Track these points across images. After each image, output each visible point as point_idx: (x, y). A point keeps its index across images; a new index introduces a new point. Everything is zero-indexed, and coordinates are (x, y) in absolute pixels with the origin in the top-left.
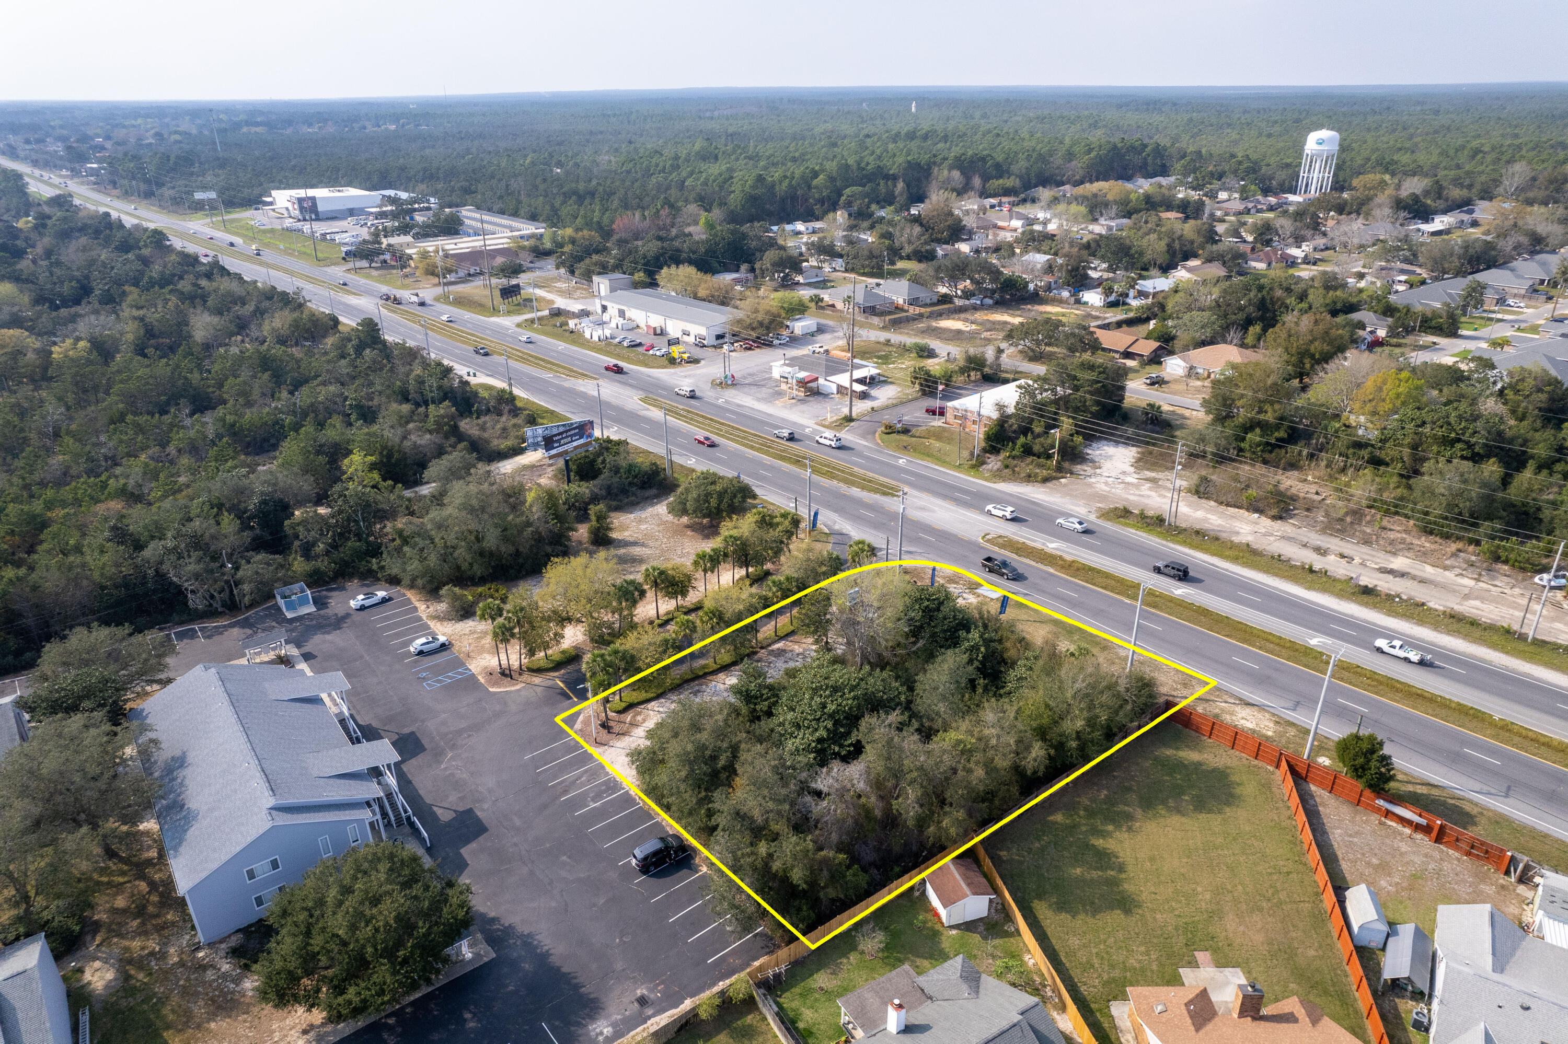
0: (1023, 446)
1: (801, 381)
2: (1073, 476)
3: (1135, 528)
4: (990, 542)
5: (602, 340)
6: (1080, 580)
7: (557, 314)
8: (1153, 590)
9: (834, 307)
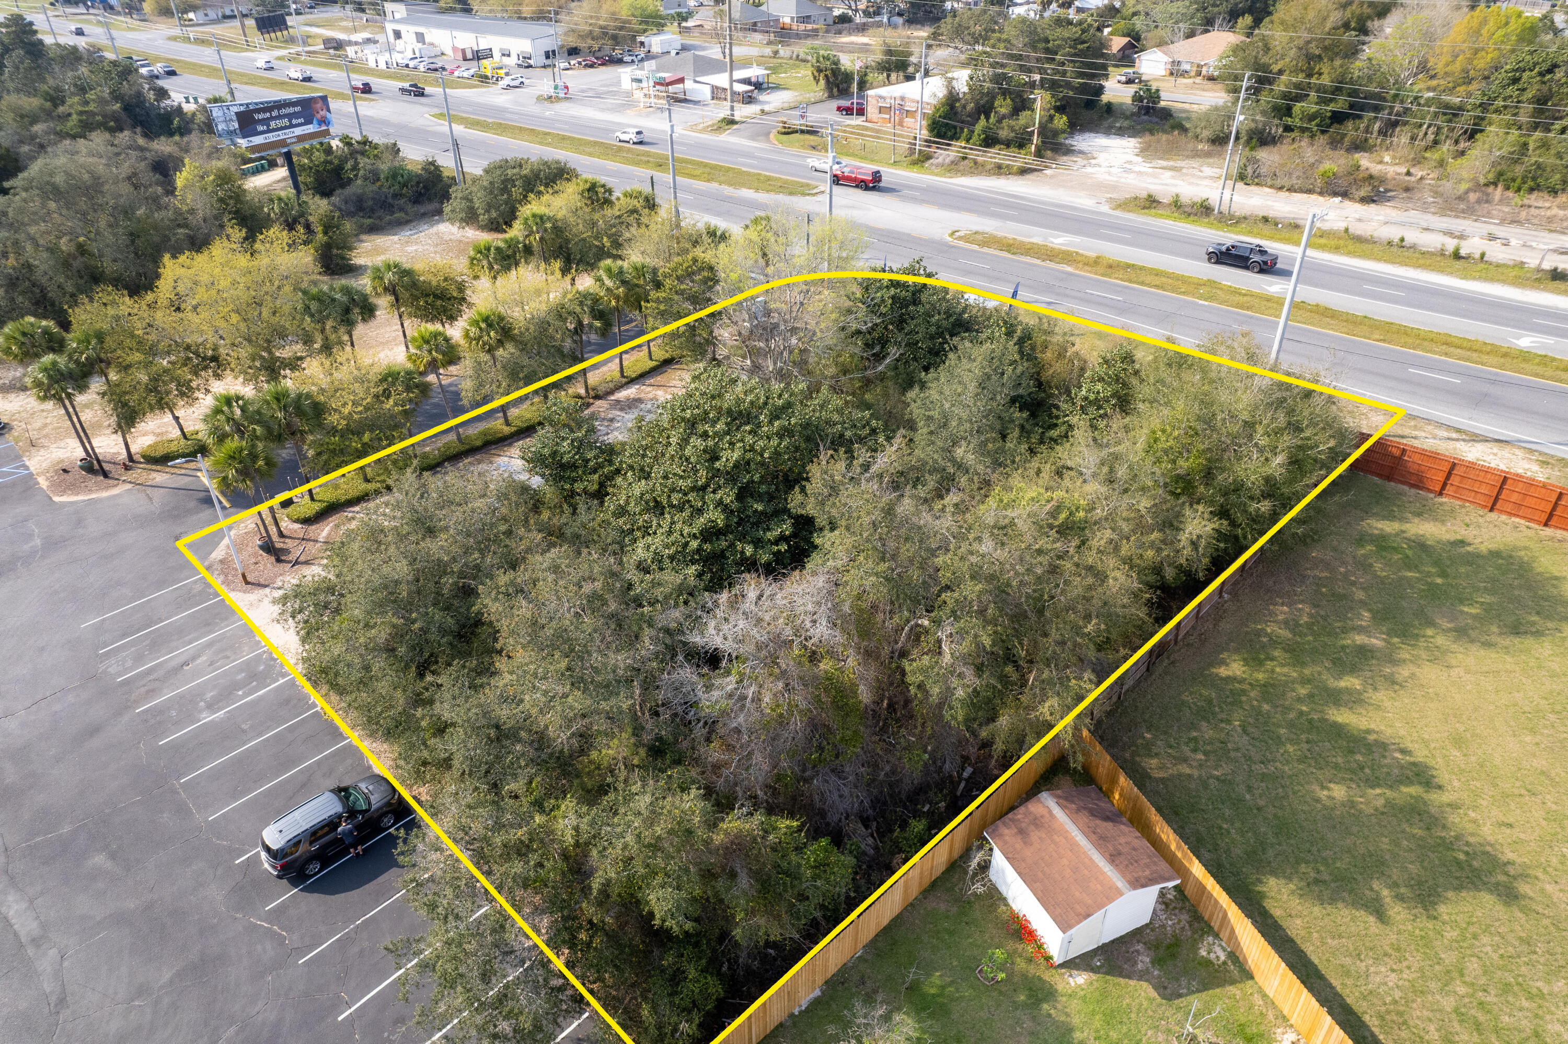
0: (984, 132)
1: (662, 81)
2: (1060, 167)
3: (1173, 219)
4: (964, 239)
5: (392, 66)
6: (1117, 279)
7: (335, 47)
8: (1235, 288)
9: (702, 28)
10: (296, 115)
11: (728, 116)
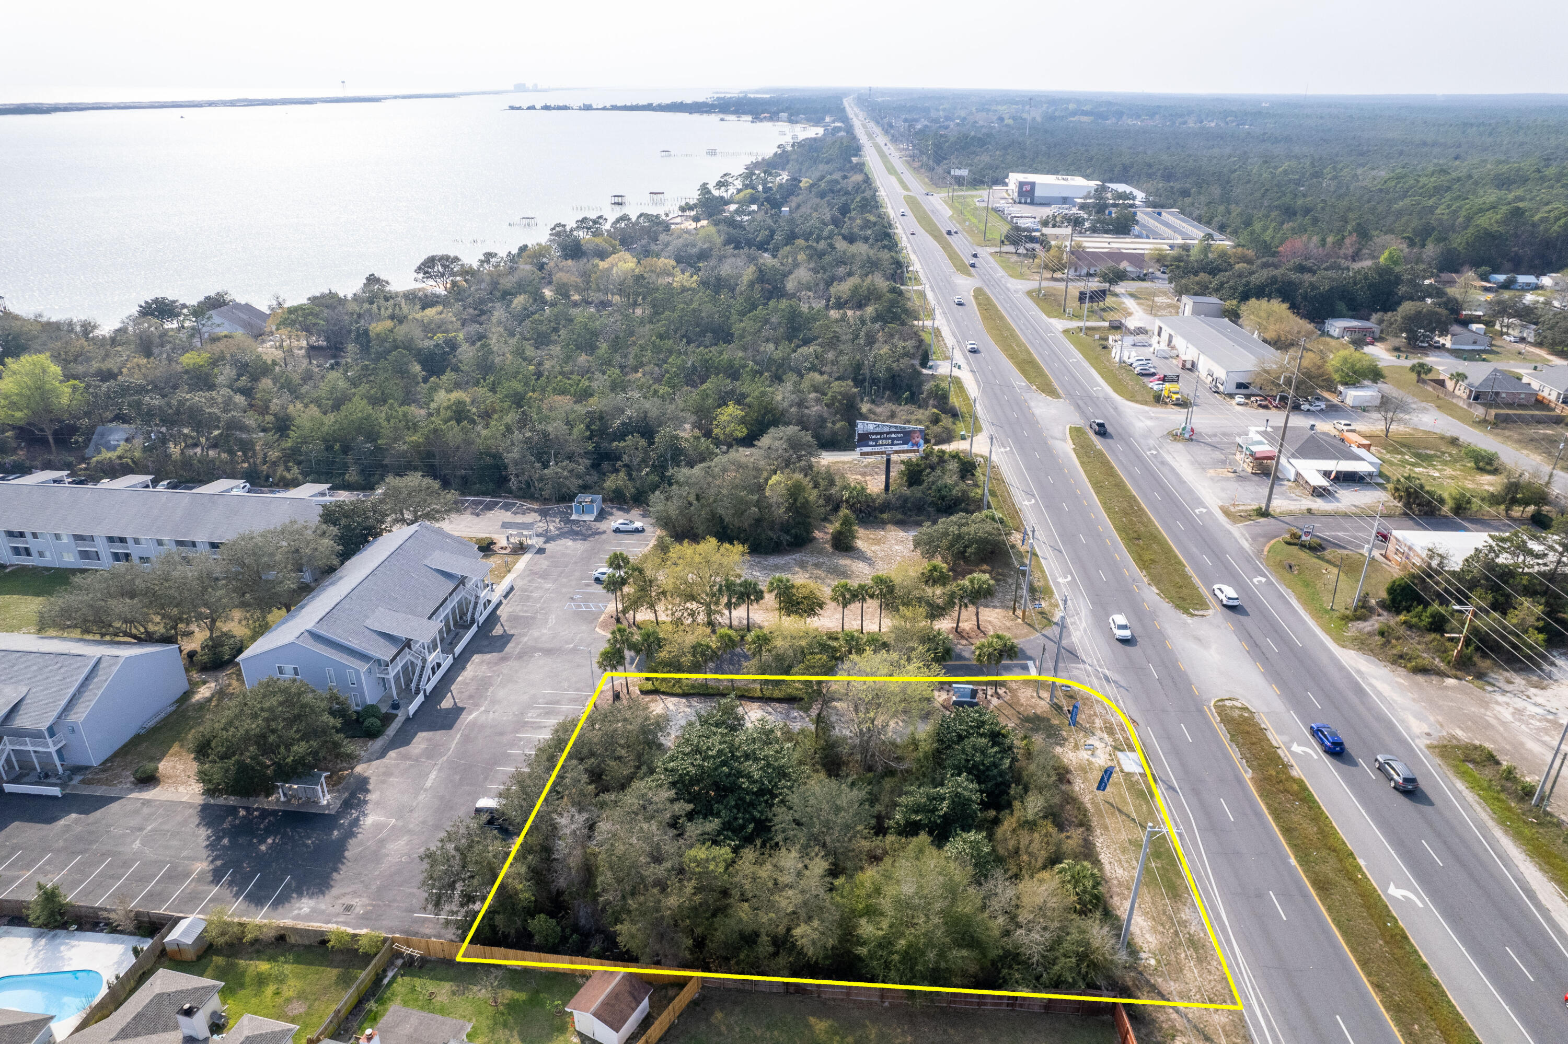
1: (1252, 454)
2: (1476, 682)
3: (1474, 785)
4: (1221, 709)
5: (1122, 361)
6: (1267, 804)
7: (1117, 327)
8: (1360, 870)
9: (1441, 383)
10: (898, 439)
11: (1264, 506)
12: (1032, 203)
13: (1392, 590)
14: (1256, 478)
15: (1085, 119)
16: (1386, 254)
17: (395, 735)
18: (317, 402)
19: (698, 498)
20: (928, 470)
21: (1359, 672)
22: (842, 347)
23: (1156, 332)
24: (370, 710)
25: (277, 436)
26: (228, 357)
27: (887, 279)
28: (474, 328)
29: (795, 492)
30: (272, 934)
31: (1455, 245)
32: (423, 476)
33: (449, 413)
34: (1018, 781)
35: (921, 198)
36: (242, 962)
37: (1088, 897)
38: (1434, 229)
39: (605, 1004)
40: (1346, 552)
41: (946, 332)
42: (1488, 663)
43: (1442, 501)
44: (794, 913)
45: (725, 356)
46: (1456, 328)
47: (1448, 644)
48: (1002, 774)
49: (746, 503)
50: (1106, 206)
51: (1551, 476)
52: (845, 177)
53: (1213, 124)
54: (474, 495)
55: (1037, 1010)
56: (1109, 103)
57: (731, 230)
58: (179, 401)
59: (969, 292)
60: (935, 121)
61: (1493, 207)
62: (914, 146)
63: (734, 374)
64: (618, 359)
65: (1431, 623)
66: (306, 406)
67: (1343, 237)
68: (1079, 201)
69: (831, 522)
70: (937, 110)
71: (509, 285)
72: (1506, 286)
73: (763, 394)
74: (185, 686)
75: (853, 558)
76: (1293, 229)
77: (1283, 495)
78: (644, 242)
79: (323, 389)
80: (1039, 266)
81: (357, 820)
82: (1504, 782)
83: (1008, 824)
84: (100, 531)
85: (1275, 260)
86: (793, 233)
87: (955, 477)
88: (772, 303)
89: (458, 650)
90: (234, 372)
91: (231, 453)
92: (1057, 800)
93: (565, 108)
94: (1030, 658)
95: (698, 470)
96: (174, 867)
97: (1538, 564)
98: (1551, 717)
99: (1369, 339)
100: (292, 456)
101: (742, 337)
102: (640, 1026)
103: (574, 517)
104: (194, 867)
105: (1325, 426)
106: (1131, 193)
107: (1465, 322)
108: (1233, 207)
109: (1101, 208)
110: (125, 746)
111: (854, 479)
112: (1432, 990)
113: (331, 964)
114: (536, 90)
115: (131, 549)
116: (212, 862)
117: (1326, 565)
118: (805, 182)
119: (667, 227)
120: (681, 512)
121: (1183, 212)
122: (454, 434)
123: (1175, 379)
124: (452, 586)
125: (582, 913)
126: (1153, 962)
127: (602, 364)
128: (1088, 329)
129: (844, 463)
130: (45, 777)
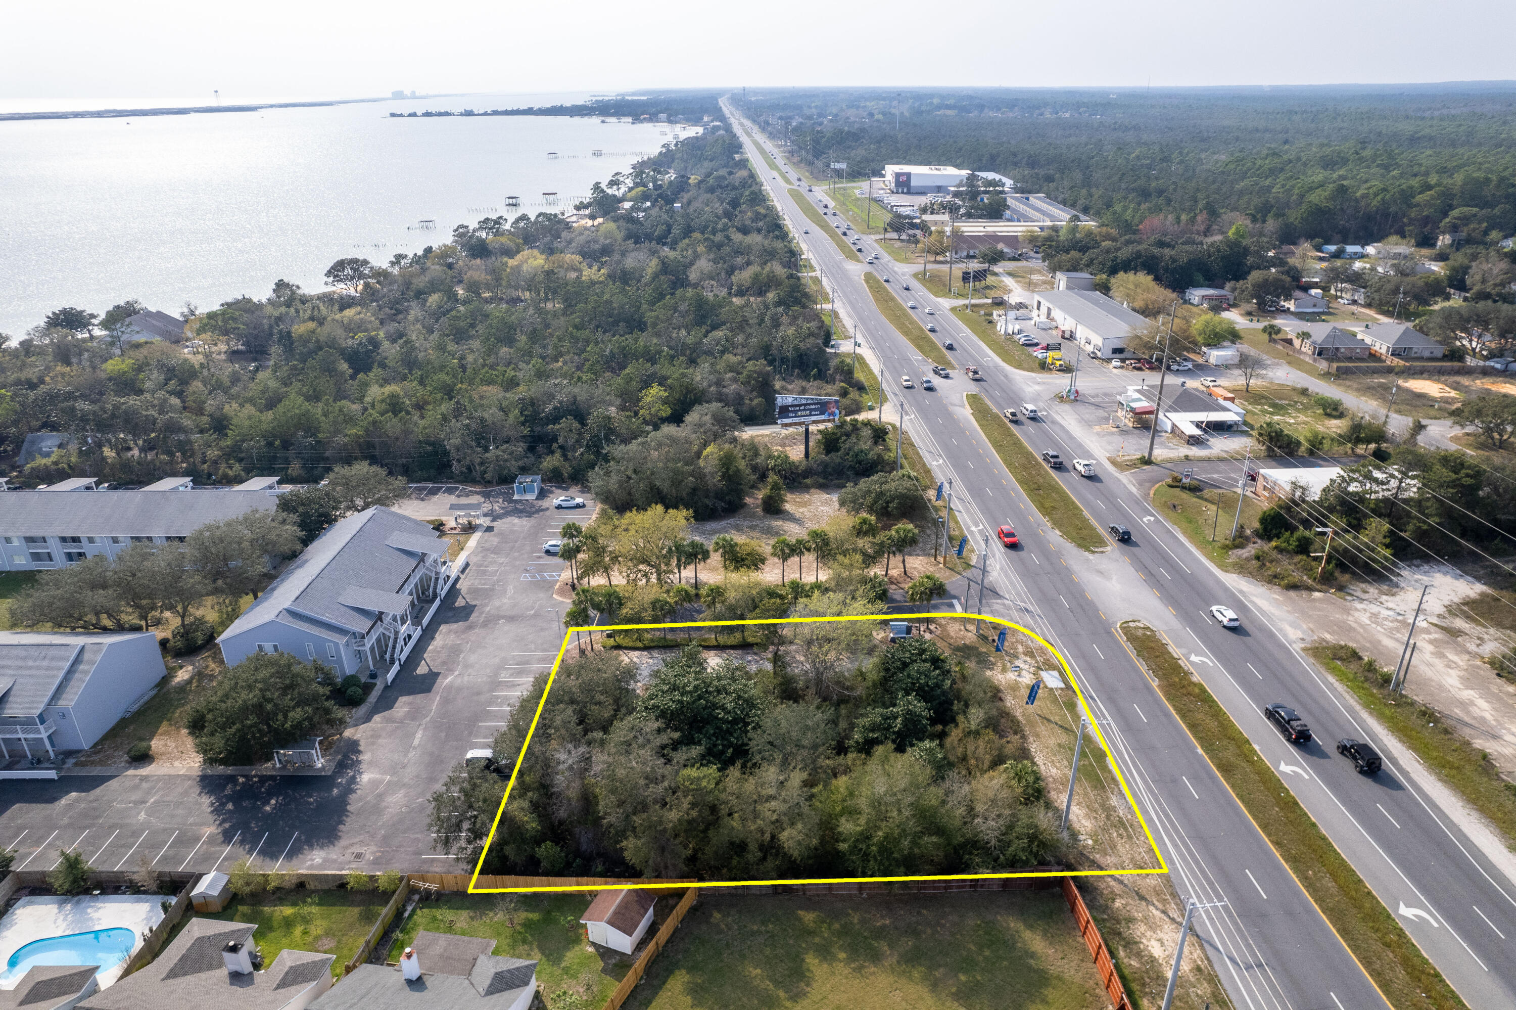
0: (1299, 540)
1: (1133, 410)
2: (1338, 594)
3: (1342, 677)
4: (1126, 630)
5: (1007, 334)
6: (1174, 706)
7: (1000, 303)
8: (1255, 753)
9: (1289, 342)
10: (815, 410)
11: (1146, 455)
12: (909, 193)
13: (1264, 520)
14: (1137, 432)
15: (950, 112)
16: (1233, 230)
17: (377, 702)
18: (252, 401)
19: (635, 471)
20: (844, 438)
21: (1241, 592)
22: (749, 330)
23: (1035, 306)
24: (351, 680)
25: (214, 436)
26: (154, 362)
27: (784, 267)
28: (392, 327)
29: (727, 461)
30: (294, 881)
31: (1292, 220)
32: (370, 465)
33: (384, 406)
34: (958, 698)
35: (804, 190)
36: (267, 909)
37: (1031, 792)
38: (1272, 207)
39: (616, 913)
40: (1221, 491)
41: (842, 314)
42: (1347, 577)
43: (1299, 443)
44: (777, 821)
45: (641, 343)
46: (1298, 294)
47: (1313, 563)
48: (944, 693)
49: (683, 473)
50: (978, 193)
51: (1387, 416)
52: (731, 173)
53: (1067, 115)
54: (417, 482)
55: (995, 888)
56: (970, 98)
57: (630, 225)
58: (114, 406)
59: (859, 276)
60: (810, 118)
61: (1321, 185)
62: (792, 142)
63: (652, 358)
64: (537, 350)
65: (1297, 546)
66: (242, 405)
67: (1196, 215)
68: (952, 189)
69: (759, 489)
70: (810, 107)
71: (422, 285)
72: (1337, 255)
73: (684, 375)
74: (163, 672)
75: (783, 520)
76: (1150, 209)
77: (1162, 444)
78: (547, 239)
79: (255, 388)
80: (923, 251)
81: (354, 777)
82: (1366, 674)
83: (955, 734)
84: (53, 532)
85: (1137, 237)
86: (689, 226)
87: (870, 443)
88: (679, 292)
89: (425, 621)
90: (163, 377)
91: (170, 453)
92: (994, 712)
93: (447, 114)
94: (955, 597)
95: (634, 446)
96: (182, 834)
97: (1383, 490)
98: (1400, 618)
99: (1225, 306)
100: (234, 453)
101: (655, 325)
102: (647, 932)
103: (516, 497)
104: (203, 831)
105: (1193, 384)
106: (1000, 180)
107: (1306, 288)
108: (1094, 190)
109: (973, 195)
110: (113, 729)
111: (776, 449)
112: (1321, 843)
113: (352, 904)
114: (414, 96)
115: (86, 548)
116: (220, 824)
117: (1206, 503)
118: (693, 180)
119: (568, 226)
120: (620, 486)
121: (1048, 196)
122: (392, 425)
123: (1058, 348)
124: (414, 563)
125: (584, 838)
126: (1090, 842)
127: (523, 356)
128: (973, 306)
129: (763, 436)
130: (37, 762)
